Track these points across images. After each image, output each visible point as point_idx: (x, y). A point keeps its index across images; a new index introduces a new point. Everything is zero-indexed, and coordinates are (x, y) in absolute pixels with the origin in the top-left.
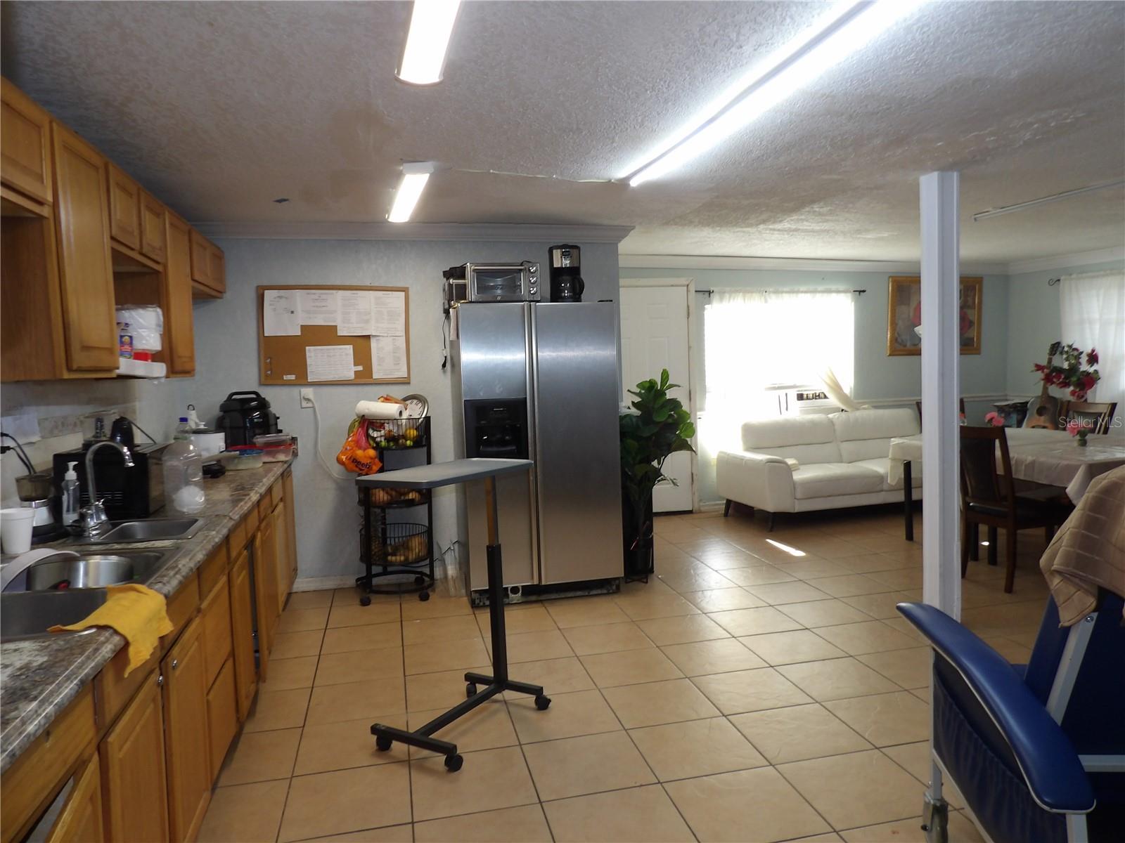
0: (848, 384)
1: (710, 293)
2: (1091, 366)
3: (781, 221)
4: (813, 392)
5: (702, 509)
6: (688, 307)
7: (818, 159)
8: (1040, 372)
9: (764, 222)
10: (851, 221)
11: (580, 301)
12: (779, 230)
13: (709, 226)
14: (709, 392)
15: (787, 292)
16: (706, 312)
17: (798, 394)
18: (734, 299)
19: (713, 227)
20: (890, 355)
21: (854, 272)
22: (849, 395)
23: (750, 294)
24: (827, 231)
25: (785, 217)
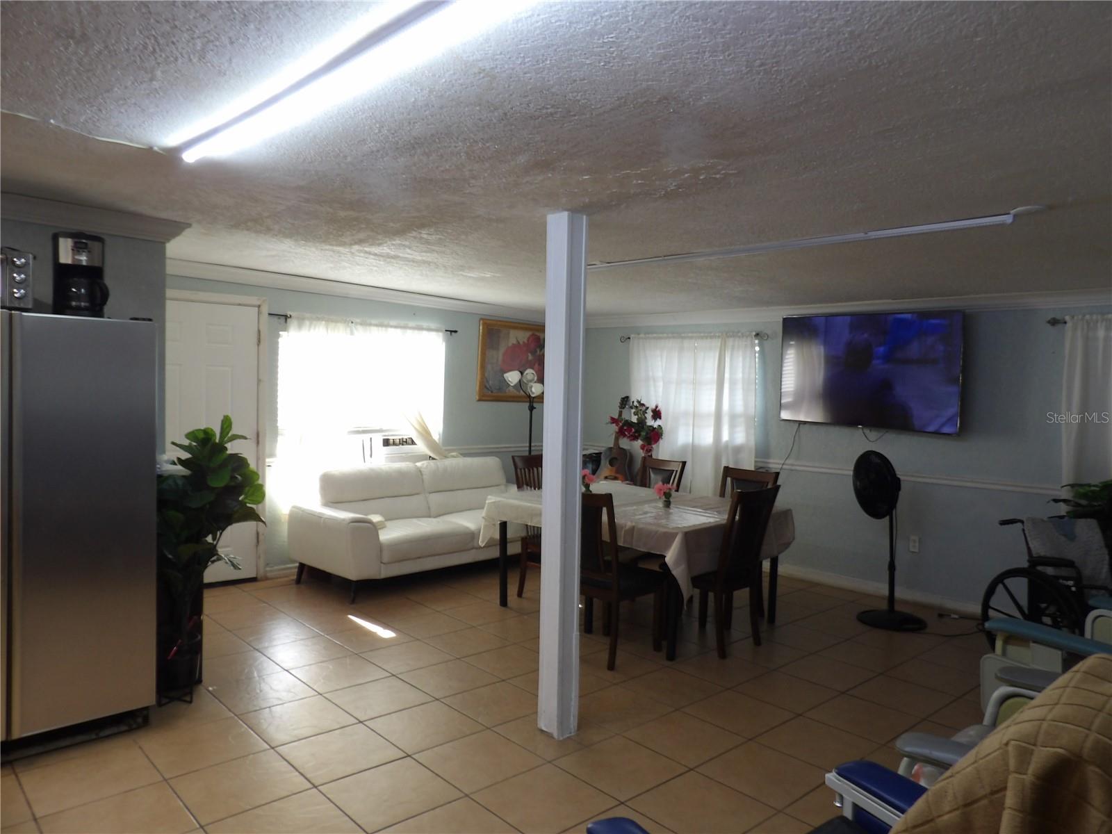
0: (437, 429)
1: (286, 317)
2: (655, 421)
3: (379, 245)
4: (401, 437)
5: (269, 575)
6: (259, 332)
7: (446, 170)
8: (614, 425)
9: (360, 242)
10: (458, 254)
11: (102, 316)
12: (375, 255)
13: (291, 237)
14: (282, 435)
15: (376, 325)
16: (280, 340)
17: (384, 440)
18: (315, 329)
19: (296, 240)
20: (479, 400)
21: (446, 310)
22: (437, 441)
23: (333, 324)
24: (429, 263)
25: (387, 239)
